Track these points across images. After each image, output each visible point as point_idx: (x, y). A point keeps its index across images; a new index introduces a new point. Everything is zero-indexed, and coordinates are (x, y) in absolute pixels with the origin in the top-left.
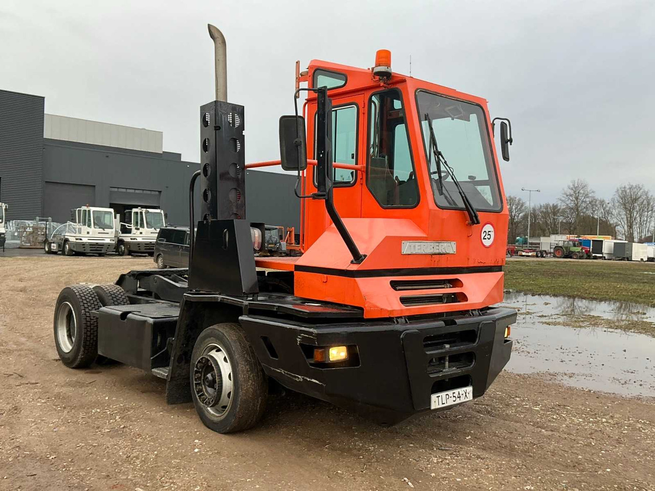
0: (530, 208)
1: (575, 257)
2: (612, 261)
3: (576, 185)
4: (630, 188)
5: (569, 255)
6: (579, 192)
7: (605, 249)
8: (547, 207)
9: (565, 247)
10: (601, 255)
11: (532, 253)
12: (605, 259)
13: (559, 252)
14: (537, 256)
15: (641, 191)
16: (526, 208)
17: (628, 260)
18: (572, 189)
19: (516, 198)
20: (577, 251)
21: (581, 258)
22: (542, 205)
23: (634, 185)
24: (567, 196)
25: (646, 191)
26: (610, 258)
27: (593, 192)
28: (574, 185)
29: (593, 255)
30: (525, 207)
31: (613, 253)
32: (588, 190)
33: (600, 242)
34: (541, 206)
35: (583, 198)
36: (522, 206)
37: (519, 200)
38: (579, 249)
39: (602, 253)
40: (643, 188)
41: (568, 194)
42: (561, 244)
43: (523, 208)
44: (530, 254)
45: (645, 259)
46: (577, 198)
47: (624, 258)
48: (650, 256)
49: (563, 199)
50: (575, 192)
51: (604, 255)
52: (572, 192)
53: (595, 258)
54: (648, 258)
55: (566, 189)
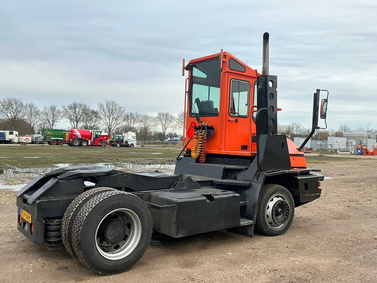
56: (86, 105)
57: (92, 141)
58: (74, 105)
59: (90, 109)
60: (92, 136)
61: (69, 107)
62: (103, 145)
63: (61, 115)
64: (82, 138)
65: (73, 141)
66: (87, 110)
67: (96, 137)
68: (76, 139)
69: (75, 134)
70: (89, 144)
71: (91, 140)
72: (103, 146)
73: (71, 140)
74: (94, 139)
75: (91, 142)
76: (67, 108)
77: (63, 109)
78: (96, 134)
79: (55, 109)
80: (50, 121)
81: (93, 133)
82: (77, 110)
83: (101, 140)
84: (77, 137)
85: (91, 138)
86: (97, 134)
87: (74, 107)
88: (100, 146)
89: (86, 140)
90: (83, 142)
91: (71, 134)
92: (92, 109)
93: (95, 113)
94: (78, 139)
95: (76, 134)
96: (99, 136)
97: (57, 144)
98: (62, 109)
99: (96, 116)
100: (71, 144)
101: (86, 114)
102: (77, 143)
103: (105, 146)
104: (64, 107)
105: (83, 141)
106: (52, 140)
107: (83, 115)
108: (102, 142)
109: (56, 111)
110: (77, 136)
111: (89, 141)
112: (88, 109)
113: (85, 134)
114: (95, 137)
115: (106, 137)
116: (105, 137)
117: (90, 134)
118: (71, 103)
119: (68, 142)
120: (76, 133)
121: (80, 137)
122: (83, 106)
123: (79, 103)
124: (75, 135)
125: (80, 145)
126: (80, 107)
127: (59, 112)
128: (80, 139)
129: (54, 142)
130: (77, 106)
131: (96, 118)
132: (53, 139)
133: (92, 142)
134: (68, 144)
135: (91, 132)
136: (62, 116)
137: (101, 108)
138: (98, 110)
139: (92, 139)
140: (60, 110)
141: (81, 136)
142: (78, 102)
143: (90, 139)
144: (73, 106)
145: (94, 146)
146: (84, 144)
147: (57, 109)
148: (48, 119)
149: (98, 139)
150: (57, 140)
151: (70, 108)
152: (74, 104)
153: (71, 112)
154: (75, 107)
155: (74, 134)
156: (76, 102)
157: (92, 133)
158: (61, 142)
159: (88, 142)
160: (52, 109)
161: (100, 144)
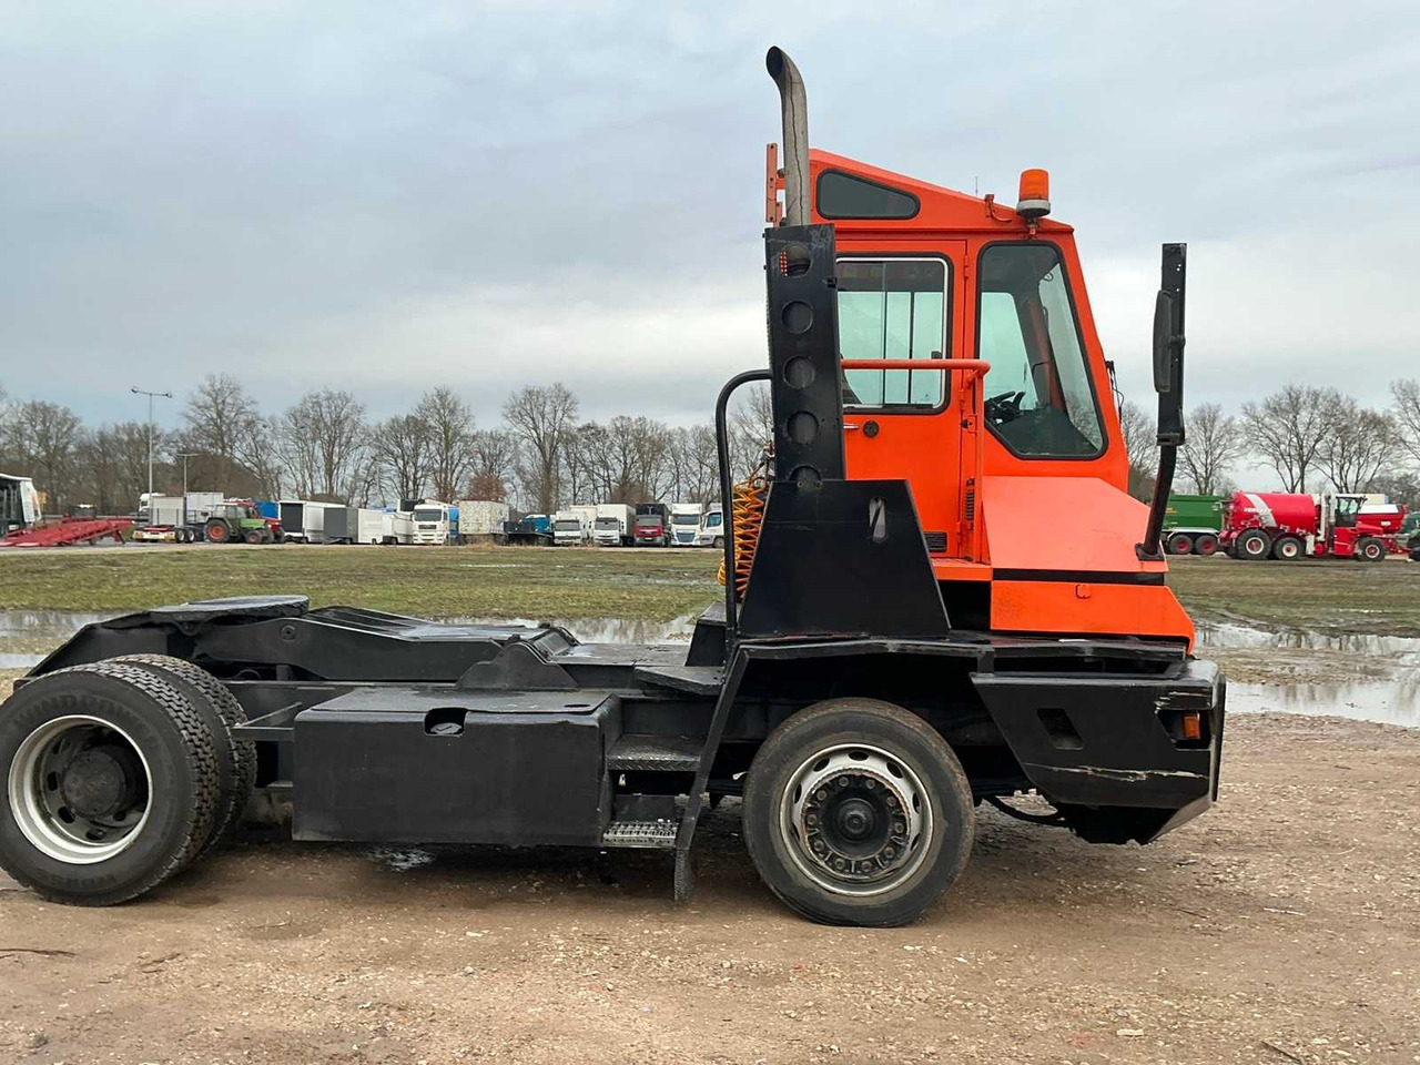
0: (93, 432)
1: (252, 540)
2: (320, 546)
3: (218, 386)
4: (328, 399)
5: (239, 537)
6: (224, 401)
7: (307, 524)
8: (130, 430)
9: (230, 520)
10: (300, 535)
11: (166, 534)
12: (308, 543)
13: (217, 531)
14: (178, 541)
15: (350, 404)
16: (82, 431)
17: (352, 543)
18: (210, 395)
19: (57, 407)
20: (255, 527)
21: (264, 541)
22: (120, 424)
23: (336, 392)
24: (199, 407)
25: (359, 404)
26: (317, 539)
27: (253, 402)
28: (212, 386)
29: (286, 534)
30: (80, 429)
31: (322, 529)
32: (243, 399)
33: (295, 508)
34: (117, 428)
35: (233, 414)
36: (73, 426)
37: (66, 412)
38: (259, 523)
39: (301, 530)
40: (353, 399)
41: (201, 404)
42: (220, 513)
43: (75, 430)
44: (161, 536)
45: (380, 540)
46: (220, 414)
47: (345, 538)
48: (386, 534)
49: (192, 414)
50: (215, 400)
51: (306, 535)
52: (209, 400)
53: (290, 539)
54: (385, 538)
55: (196, 393)
56: (1337, 396)
57: (1321, 538)
58: (1290, 397)
59: (1358, 410)
60: (1319, 519)
61: (1268, 407)
62: (1372, 554)
63: (1239, 441)
64: (1278, 523)
65: (1241, 538)
66: (1343, 413)
67: (1337, 524)
68: (1252, 531)
69: (1250, 510)
70: (1310, 549)
71: (1319, 535)
72: (1370, 559)
73: (1234, 535)
74: (1330, 528)
75: (1316, 542)
76: (1260, 411)
77: (1245, 419)
78: (1337, 511)
79: (1213, 421)
80: (1196, 465)
81: (1324, 505)
82: (1304, 416)
83: (1364, 534)
84: (1256, 522)
85: (1319, 526)
86: (1343, 509)
87: (1291, 405)
88: (1356, 557)
89: (1296, 536)
90: (1285, 543)
91: (1234, 513)
92: (1363, 408)
93: (1375, 423)
94: (1260, 529)
95: (1254, 510)
96: (1352, 518)
97: (1194, 552)
98: (1240, 419)
99: (1382, 437)
100: (1236, 553)
101: (1343, 432)
102: (1259, 545)
103: (1380, 558)
104: (1249, 411)
105: (1284, 540)
106: (1175, 535)
107: (1328, 436)
108: (1365, 540)
109: (1218, 425)
110: (1256, 517)
111: (1310, 539)
112: (1346, 407)
113: (1291, 509)
114: (1333, 520)
115: (1388, 523)
116: (1383, 523)
117: (1314, 512)
118: (1275, 390)
119: (1225, 544)
120: (1253, 507)
121: (1272, 522)
122: (1325, 398)
123: (1309, 387)
124: (1251, 515)
125: (1272, 555)
126: (1315, 406)
127: (1228, 429)
128: (1268, 530)
129: (1182, 543)
130: (1301, 400)
131: (1382, 446)
132: (1180, 533)
133: (1322, 542)
134: (1226, 550)
135: (1316, 503)
136: (1242, 447)
137: (1402, 401)
138: (1395, 410)
139: (1322, 532)
140: (1237, 422)
141: (1278, 518)
142: (1304, 384)
143: (1314, 529)
144: (1285, 401)
145: (1332, 557)
146: (1288, 550)
147: (1224, 417)
148: (1189, 459)
149: (1349, 529)
150: (1195, 536)
151: (1275, 410)
152: (1290, 394)
153: (1279, 427)
154: (1295, 405)
155: (1246, 510)
156: (1296, 386)
157: (1319, 506)
158: (1207, 544)
159: (1304, 543)
160: (1204, 420)
161: (1359, 552)
